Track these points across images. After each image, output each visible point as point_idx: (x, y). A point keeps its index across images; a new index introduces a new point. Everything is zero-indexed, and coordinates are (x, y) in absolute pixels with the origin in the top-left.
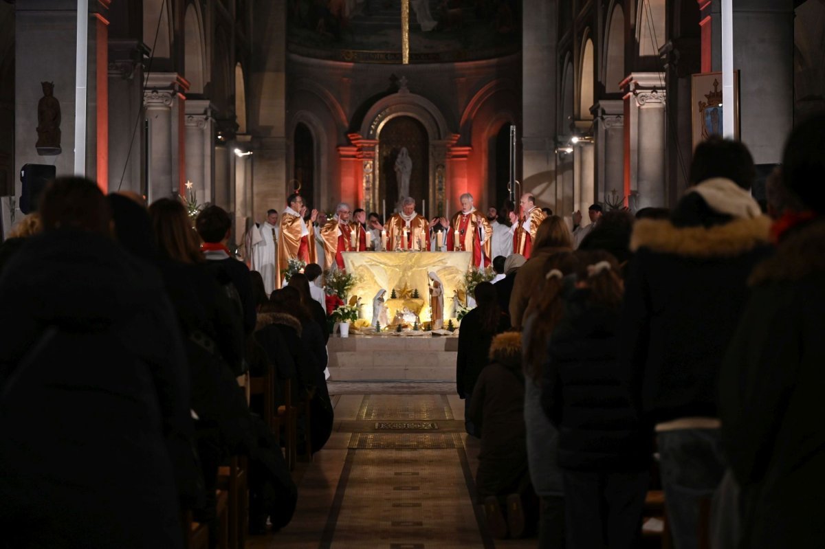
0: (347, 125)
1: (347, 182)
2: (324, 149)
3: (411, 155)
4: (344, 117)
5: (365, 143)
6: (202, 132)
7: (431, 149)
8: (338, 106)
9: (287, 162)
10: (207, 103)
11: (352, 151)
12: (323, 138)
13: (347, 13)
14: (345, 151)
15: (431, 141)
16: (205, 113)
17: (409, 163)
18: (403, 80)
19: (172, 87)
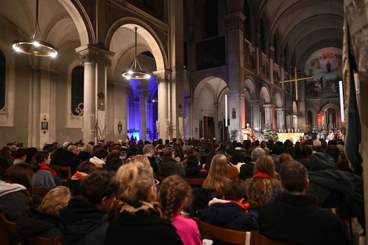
0: (319, 110)
1: (319, 120)
2: (314, 114)
3: (332, 115)
4: (318, 109)
5: (322, 113)
6: (282, 113)
7: (336, 113)
8: (317, 107)
9: (305, 117)
10: (282, 109)
11: (320, 115)
12: (314, 113)
13: (318, 91)
14: (318, 115)
15: (336, 112)
16: (282, 110)
17: (332, 116)
18: (330, 102)
19: (271, 107)
